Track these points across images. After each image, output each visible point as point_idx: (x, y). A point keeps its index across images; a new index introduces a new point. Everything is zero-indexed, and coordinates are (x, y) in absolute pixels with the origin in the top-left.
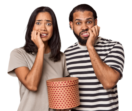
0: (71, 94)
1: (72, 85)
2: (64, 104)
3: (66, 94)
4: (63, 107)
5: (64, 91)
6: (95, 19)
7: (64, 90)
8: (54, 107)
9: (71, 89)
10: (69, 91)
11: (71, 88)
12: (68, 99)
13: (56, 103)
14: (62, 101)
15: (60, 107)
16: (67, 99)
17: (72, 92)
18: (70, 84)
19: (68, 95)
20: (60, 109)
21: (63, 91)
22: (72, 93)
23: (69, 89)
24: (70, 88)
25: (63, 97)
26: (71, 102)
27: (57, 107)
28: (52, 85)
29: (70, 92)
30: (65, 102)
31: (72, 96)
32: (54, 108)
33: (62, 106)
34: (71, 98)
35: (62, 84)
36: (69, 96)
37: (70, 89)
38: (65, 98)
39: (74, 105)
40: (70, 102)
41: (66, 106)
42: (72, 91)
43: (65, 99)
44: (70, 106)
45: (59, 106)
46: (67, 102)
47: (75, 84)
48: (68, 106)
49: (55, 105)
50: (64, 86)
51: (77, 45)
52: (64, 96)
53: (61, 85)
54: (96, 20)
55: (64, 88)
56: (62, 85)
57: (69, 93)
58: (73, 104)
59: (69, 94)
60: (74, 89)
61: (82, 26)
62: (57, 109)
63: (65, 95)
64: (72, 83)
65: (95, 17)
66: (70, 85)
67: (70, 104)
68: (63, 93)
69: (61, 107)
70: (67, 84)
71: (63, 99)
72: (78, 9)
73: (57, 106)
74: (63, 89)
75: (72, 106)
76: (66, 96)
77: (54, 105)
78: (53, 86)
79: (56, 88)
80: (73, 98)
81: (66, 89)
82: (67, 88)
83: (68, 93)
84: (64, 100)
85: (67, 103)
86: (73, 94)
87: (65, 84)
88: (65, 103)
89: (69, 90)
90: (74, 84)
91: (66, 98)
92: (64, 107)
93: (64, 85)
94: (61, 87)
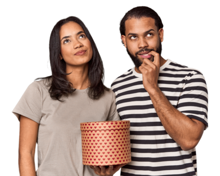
0: (115, 143)
1: (118, 128)
2: (104, 157)
3: (108, 143)
4: (102, 163)
5: (105, 137)
6: (159, 29)
7: (105, 135)
8: (89, 162)
9: (117, 136)
10: (113, 138)
11: (117, 133)
12: (111, 150)
13: (93, 156)
14: (101, 152)
15: (97, 163)
16: (108, 151)
17: (117, 140)
18: (114, 127)
19: (110, 143)
20: (97, 165)
21: (103, 136)
22: (117, 142)
23: (112, 134)
24: (114, 133)
25: (103, 147)
26: (116, 155)
27: (93, 163)
28: (88, 128)
29: (115, 139)
30: (106, 154)
31: (117, 146)
32: (90, 164)
33: (102, 160)
34: (115, 149)
35: (102, 126)
36: (113, 146)
37: (115, 135)
38: (106, 148)
39: (119, 160)
40: (113, 155)
41: (106, 160)
42: (117, 137)
43: (106, 150)
44: (114, 161)
45: (97, 160)
46: (109, 155)
47: (122, 128)
48: (110, 160)
49: (91, 159)
50: (105, 129)
51: (132, 73)
52: (104, 145)
53: (100, 127)
54: (161, 30)
55: (105, 133)
56: (103, 128)
57: (113, 140)
58: (118, 158)
59: (113, 142)
60: (121, 135)
61: (139, 41)
62: (93, 165)
63: (106, 144)
64: (119, 126)
65: (159, 26)
66: (114, 129)
67: (113, 159)
68: (103, 141)
69: (99, 162)
70: (110, 127)
71: (104, 149)
72: (132, 15)
73: (93, 161)
74: (103, 134)
75: (116, 162)
76: (108, 144)
77: (89, 158)
78: (88, 130)
79: (94, 132)
80: (119, 149)
81: (108, 134)
82: (110, 133)
83: (111, 141)
84: (104, 151)
85: (109, 157)
86: (119, 143)
87: (107, 126)
88: (106, 156)
89: (112, 136)
90: (120, 127)
91: (108, 149)
92: (104, 162)
93: (105, 127)
94: (100, 131)
